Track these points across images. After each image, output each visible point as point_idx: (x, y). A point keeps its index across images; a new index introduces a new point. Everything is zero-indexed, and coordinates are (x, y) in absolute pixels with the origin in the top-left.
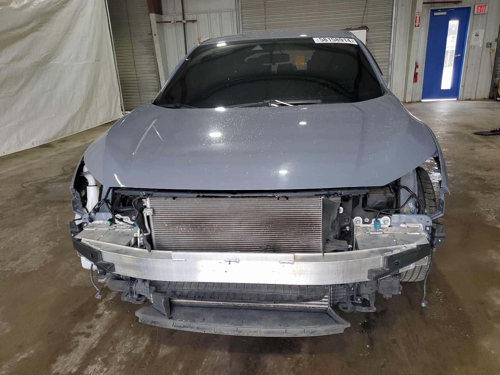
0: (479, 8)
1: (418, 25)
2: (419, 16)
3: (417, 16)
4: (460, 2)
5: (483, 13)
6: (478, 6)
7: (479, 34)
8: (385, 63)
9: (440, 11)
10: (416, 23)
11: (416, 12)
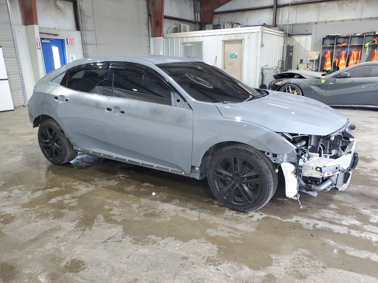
0: (70, 41)
1: (39, 48)
2: (39, 42)
3: (37, 41)
4: (58, 35)
5: (73, 44)
6: (69, 39)
7: (73, 57)
8: (17, 75)
9: (45, 39)
10: (37, 46)
11: (36, 38)
